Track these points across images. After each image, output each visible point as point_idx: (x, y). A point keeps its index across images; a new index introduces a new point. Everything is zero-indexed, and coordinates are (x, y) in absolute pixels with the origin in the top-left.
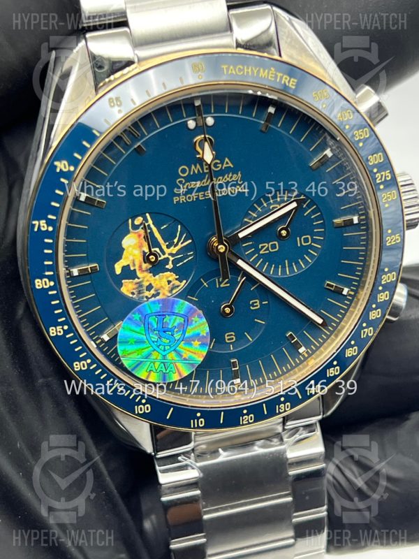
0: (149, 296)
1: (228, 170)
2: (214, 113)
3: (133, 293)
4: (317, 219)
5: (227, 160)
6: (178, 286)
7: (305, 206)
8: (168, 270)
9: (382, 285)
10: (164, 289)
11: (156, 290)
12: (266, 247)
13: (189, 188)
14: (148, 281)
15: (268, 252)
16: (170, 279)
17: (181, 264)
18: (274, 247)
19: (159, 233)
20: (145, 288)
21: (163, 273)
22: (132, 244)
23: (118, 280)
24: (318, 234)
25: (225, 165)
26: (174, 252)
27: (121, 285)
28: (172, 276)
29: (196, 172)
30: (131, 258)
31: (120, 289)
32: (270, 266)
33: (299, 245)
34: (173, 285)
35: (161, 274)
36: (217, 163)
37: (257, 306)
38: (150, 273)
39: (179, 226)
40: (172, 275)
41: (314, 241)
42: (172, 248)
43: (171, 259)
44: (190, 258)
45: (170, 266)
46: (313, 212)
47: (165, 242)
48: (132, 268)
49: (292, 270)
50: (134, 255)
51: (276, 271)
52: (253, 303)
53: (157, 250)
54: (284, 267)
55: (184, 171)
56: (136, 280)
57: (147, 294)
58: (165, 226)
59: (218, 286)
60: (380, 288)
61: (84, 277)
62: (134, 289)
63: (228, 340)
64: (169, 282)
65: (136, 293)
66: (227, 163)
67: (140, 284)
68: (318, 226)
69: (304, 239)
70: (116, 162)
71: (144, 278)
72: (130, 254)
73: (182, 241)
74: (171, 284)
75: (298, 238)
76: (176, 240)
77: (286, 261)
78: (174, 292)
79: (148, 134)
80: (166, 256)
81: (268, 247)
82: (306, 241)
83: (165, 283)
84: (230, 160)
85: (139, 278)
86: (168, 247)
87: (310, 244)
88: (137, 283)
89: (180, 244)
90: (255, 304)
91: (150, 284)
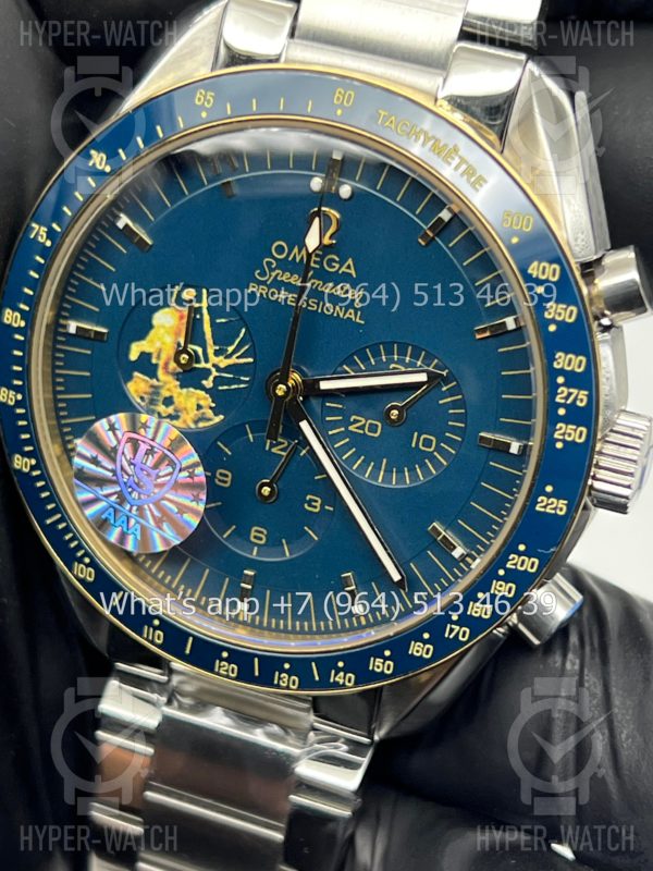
0: (164, 415)
1: (346, 277)
2: (359, 182)
3: (142, 398)
4: (457, 418)
5: (350, 261)
6: (210, 420)
7: (444, 389)
8: (203, 388)
9: (506, 570)
10: (188, 413)
11: (176, 410)
12: (360, 423)
13: (279, 278)
14: (169, 390)
15: (361, 432)
16: (202, 403)
17: (225, 387)
18: (373, 428)
19: (211, 326)
20: (161, 399)
21: (196, 388)
22: (167, 325)
23: (129, 369)
24: (449, 442)
25: (343, 269)
26: (222, 365)
27: (129, 378)
28: (207, 401)
29: (298, 260)
30: (158, 345)
31: (126, 382)
32: (356, 456)
33: (413, 445)
34: (203, 413)
35: (192, 390)
36: (334, 261)
37: (315, 507)
38: (177, 380)
39: (243, 330)
40: (205, 399)
41: (439, 449)
42: (221, 358)
43: (215, 373)
44: (242, 386)
45: (208, 383)
46: (454, 405)
47: (215, 343)
48: (154, 361)
49: (387, 479)
50: (163, 343)
51: (362, 469)
52: (311, 500)
53: (200, 350)
54: (377, 468)
55: (280, 250)
56: (154, 382)
57: (161, 408)
58: (223, 320)
59: (267, 448)
60: (501, 572)
61: (82, 341)
62: (145, 393)
63: (255, 537)
64: (199, 407)
65: (147, 401)
66: (349, 267)
67: (156, 390)
68: (454, 430)
69: (424, 439)
70: (190, 192)
71: (165, 383)
72: (159, 339)
73: (239, 354)
74: (202, 411)
75: (416, 434)
76: (230, 349)
77: (385, 461)
78: (201, 425)
79: (251, 171)
80: (209, 366)
81: (364, 425)
82: (427, 443)
83: (194, 405)
84: (354, 264)
85: (158, 380)
86: (217, 353)
87: (432, 452)
88: (152, 386)
89: (234, 356)
90: (314, 504)
91: (171, 397)
